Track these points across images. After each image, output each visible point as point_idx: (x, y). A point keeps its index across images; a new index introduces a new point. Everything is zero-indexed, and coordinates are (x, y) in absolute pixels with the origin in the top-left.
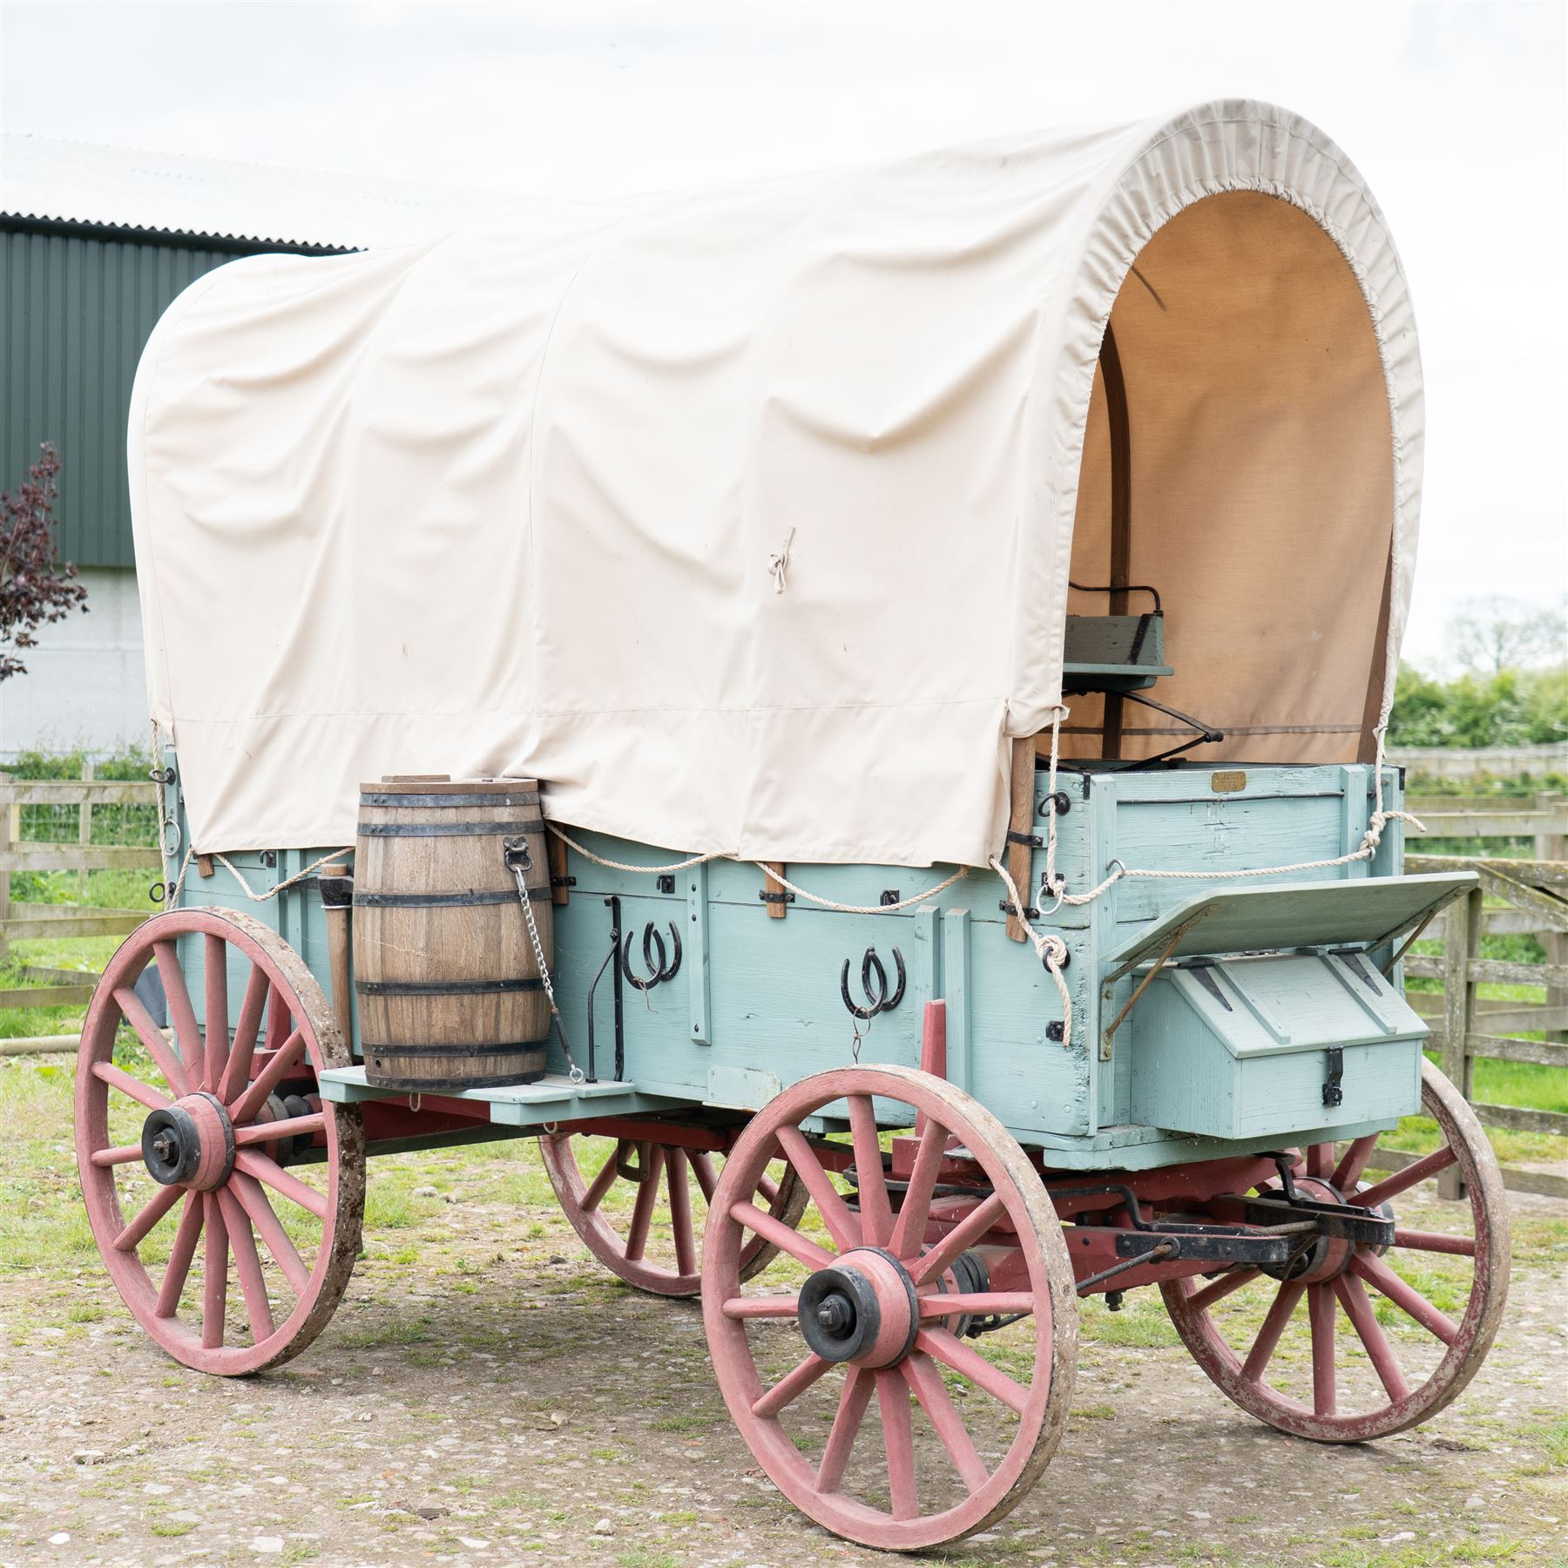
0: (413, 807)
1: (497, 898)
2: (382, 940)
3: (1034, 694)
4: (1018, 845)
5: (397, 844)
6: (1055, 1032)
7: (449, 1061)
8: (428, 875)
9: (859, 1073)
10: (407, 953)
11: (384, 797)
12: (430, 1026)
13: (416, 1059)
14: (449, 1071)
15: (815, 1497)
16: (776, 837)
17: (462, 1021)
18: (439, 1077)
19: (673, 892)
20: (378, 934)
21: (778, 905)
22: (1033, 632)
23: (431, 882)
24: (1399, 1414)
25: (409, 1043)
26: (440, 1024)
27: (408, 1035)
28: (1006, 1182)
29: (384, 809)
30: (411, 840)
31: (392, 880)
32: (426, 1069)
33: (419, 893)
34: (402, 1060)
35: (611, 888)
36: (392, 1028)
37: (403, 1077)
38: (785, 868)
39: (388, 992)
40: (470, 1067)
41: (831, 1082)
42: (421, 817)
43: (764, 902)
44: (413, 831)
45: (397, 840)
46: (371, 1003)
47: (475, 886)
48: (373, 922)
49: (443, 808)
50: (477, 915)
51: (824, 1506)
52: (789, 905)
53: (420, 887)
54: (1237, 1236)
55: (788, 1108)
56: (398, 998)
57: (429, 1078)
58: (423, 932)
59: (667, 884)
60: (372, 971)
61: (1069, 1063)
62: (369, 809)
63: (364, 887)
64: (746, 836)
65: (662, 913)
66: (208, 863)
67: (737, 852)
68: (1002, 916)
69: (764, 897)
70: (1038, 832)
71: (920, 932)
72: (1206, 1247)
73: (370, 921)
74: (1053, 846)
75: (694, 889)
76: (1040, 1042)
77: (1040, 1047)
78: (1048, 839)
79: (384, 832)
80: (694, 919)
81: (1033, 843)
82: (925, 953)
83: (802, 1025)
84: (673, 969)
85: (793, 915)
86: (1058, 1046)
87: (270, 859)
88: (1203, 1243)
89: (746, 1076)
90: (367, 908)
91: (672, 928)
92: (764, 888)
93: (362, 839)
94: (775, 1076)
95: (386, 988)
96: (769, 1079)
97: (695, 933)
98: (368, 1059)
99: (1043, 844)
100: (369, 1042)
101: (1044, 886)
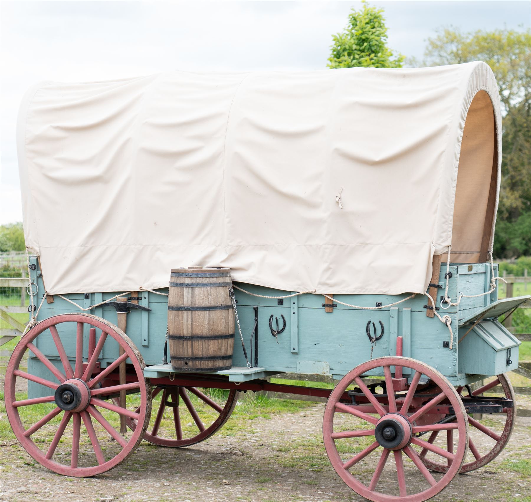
0: (202, 277)
1: (226, 307)
2: (191, 322)
3: (443, 242)
4: (433, 288)
5: (197, 290)
6: (446, 345)
7: (214, 362)
8: (208, 300)
9: (390, 359)
10: (201, 326)
11: (191, 274)
12: (208, 350)
13: (203, 361)
14: (214, 365)
15: (370, 493)
16: (332, 286)
17: (218, 348)
18: (210, 367)
19: (283, 305)
20: (190, 320)
21: (331, 308)
22: (444, 223)
23: (210, 302)
24: (480, 463)
25: (201, 356)
26: (212, 349)
27: (200, 353)
28: (448, 390)
29: (190, 278)
30: (202, 288)
31: (196, 302)
32: (207, 365)
33: (205, 306)
34: (197, 362)
35: (256, 304)
36: (194, 351)
37: (197, 368)
38: (333, 296)
39: (193, 339)
40: (219, 363)
41: (379, 362)
42: (205, 281)
43: (324, 307)
44: (204, 285)
45: (197, 288)
46: (185, 343)
47: (222, 304)
48: (187, 317)
49: (213, 277)
50: (223, 313)
51: (374, 495)
52: (334, 308)
53: (206, 304)
54: (488, 405)
55: (361, 371)
56: (197, 341)
57: (207, 367)
58: (207, 319)
59: (281, 302)
60: (186, 332)
61: (451, 354)
62: (183, 278)
63: (182, 304)
64: (319, 286)
65: (278, 312)
66: (52, 298)
67: (315, 291)
68: (425, 310)
69: (324, 305)
70: (441, 284)
71: (392, 315)
72: (479, 409)
73: (186, 316)
74: (447, 288)
75: (294, 304)
76: (439, 348)
77: (439, 350)
78: (445, 286)
79: (192, 286)
80: (294, 313)
81: (439, 287)
82: (394, 322)
83: (339, 346)
84: (281, 330)
85: (336, 311)
86: (446, 349)
87: (87, 296)
88: (478, 408)
89: (314, 363)
90: (184, 311)
91: (282, 316)
92: (324, 303)
93: (180, 288)
94: (327, 363)
95: (193, 338)
96: (325, 364)
97: (294, 318)
98: (180, 362)
99: (443, 287)
100: (182, 356)
101: (443, 300)
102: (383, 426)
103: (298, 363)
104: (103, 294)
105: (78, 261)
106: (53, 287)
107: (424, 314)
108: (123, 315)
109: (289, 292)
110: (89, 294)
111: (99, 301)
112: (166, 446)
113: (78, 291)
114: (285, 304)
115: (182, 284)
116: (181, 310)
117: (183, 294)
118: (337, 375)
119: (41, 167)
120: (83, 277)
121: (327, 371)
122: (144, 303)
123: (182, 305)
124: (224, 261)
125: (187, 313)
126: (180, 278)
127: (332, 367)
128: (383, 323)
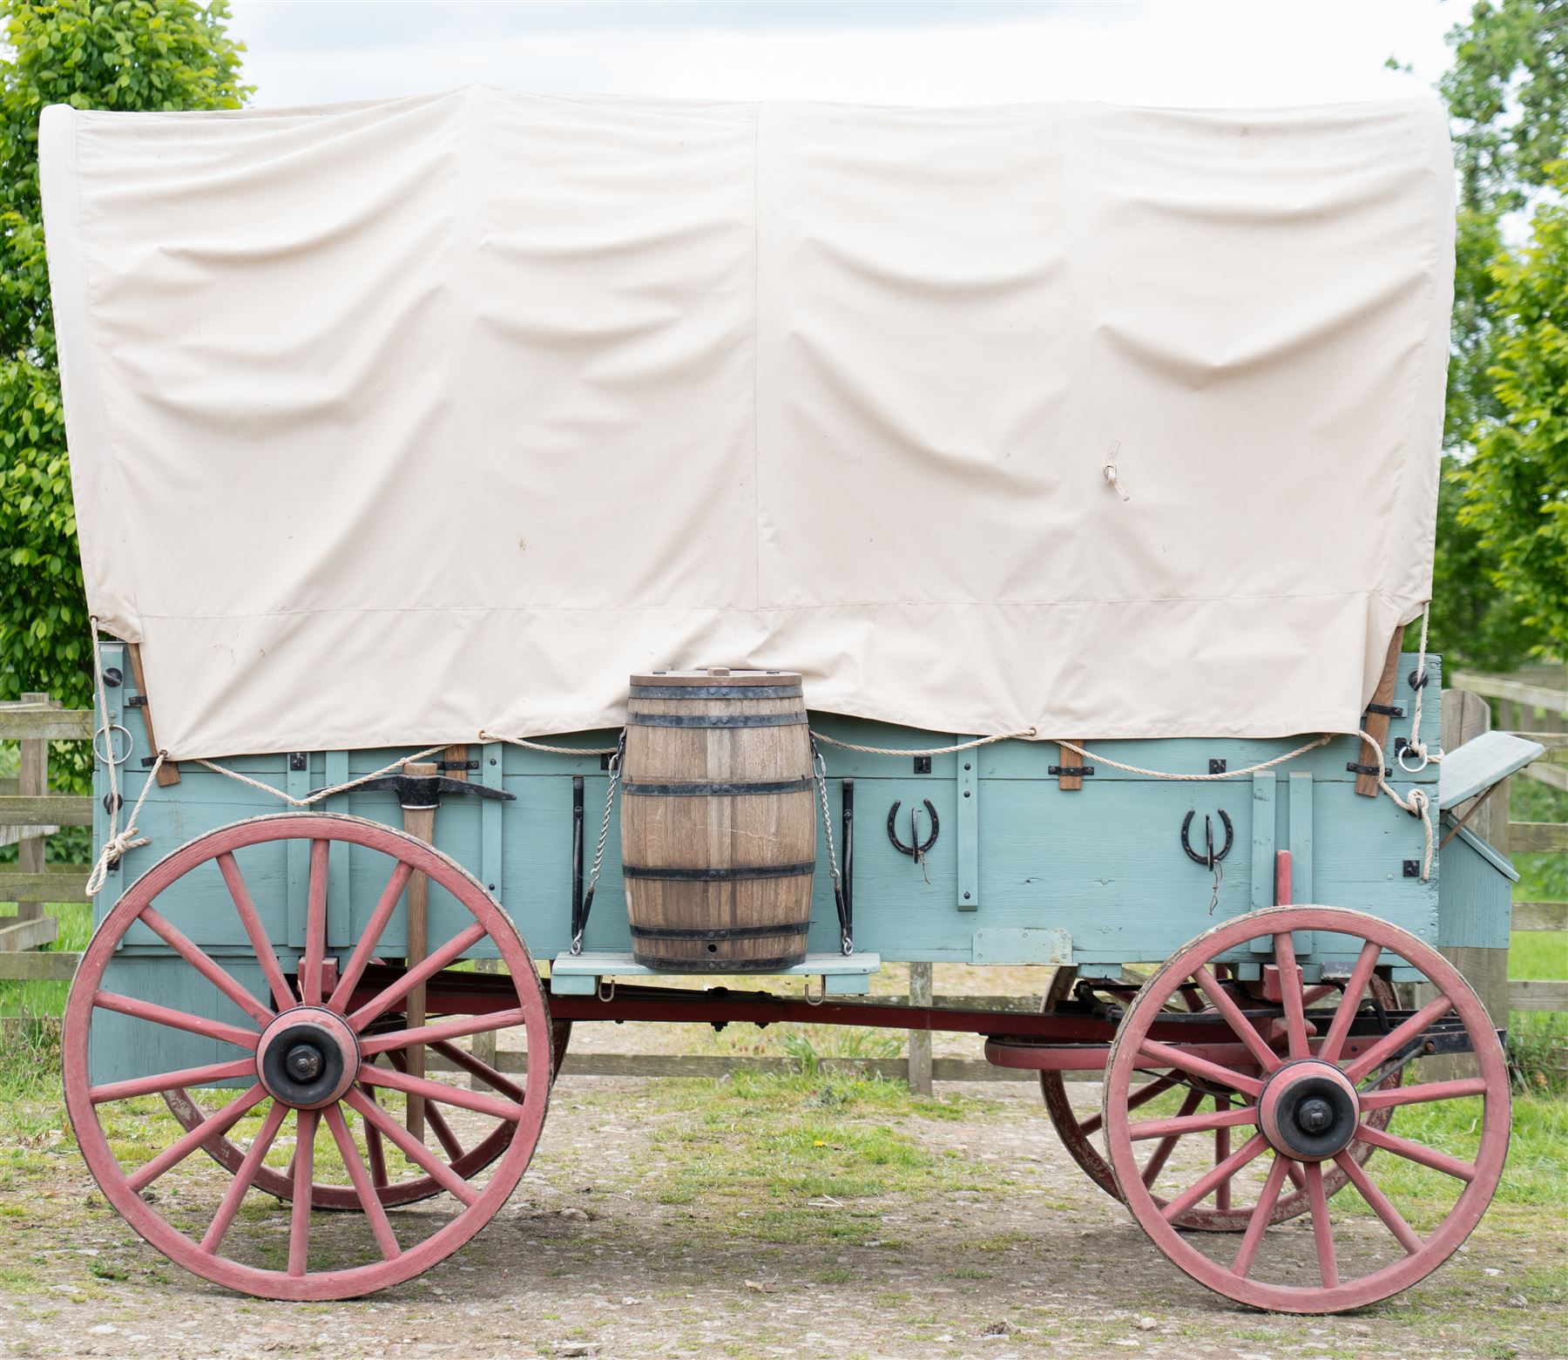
0: (758, 699)
2: (732, 827)
4: (1380, 715)
5: (746, 735)
6: (1411, 870)
7: (785, 940)
8: (776, 763)
10: (760, 838)
11: (724, 691)
12: (775, 906)
13: (760, 940)
14: (785, 950)
16: (1080, 717)
17: (797, 901)
18: (777, 956)
19: (929, 772)
20: (727, 822)
21: (1078, 778)
23: (779, 770)
25: (756, 925)
26: (783, 904)
27: (756, 916)
29: (725, 702)
30: (759, 731)
31: (743, 770)
32: (770, 949)
33: (769, 781)
34: (746, 941)
35: (847, 771)
36: (738, 912)
37: (745, 958)
38: (1086, 743)
39: (738, 877)
40: (796, 945)
41: (1268, 922)
42: (765, 708)
43: (1056, 777)
44: (763, 721)
45: (745, 730)
46: (711, 890)
47: (804, 773)
48: (721, 815)
49: (782, 698)
50: (806, 799)
52: (1086, 777)
53: (770, 776)
56: (749, 882)
57: (769, 957)
58: (774, 818)
59: (925, 765)
60: (717, 858)
61: (1424, 894)
62: (702, 702)
63: (701, 777)
64: (1048, 717)
65: (912, 793)
66: (176, 770)
67: (1033, 732)
68: (1352, 776)
69: (1057, 771)
70: (1400, 704)
71: (1259, 794)
72: (1457, 1042)
73: (716, 812)
74: (1418, 716)
75: (967, 768)
76: (1391, 879)
77: (1390, 884)
78: (1412, 710)
79: (732, 724)
80: (967, 795)
81: (1394, 713)
82: (1265, 814)
83: (1100, 884)
84: (927, 845)
85: (1090, 787)
86: (1412, 881)
87: (298, 762)
88: (1455, 1039)
89: (1025, 935)
90: (709, 798)
91: (928, 805)
92: (1055, 764)
93: (691, 732)
94: (1065, 932)
95: (737, 873)
96: (1058, 935)
97: (968, 809)
98: (689, 945)
99: (1405, 714)
100: (701, 928)
101: (1405, 748)
103: (976, 936)
104: (352, 753)
105: (266, 656)
106: (185, 738)
107: (1349, 789)
108: (427, 814)
109: (954, 738)
110: (304, 754)
111: (338, 778)
112: (339, 1207)
113: (266, 747)
114: (938, 770)
115: (701, 719)
116: (698, 794)
117: (704, 749)
118: (1091, 964)
119: (134, 374)
120: (286, 705)
121: (1064, 956)
122: (491, 777)
123: (703, 781)
124: (756, 652)
125: (721, 803)
126: (688, 702)
127: (1078, 944)
128: (1230, 816)
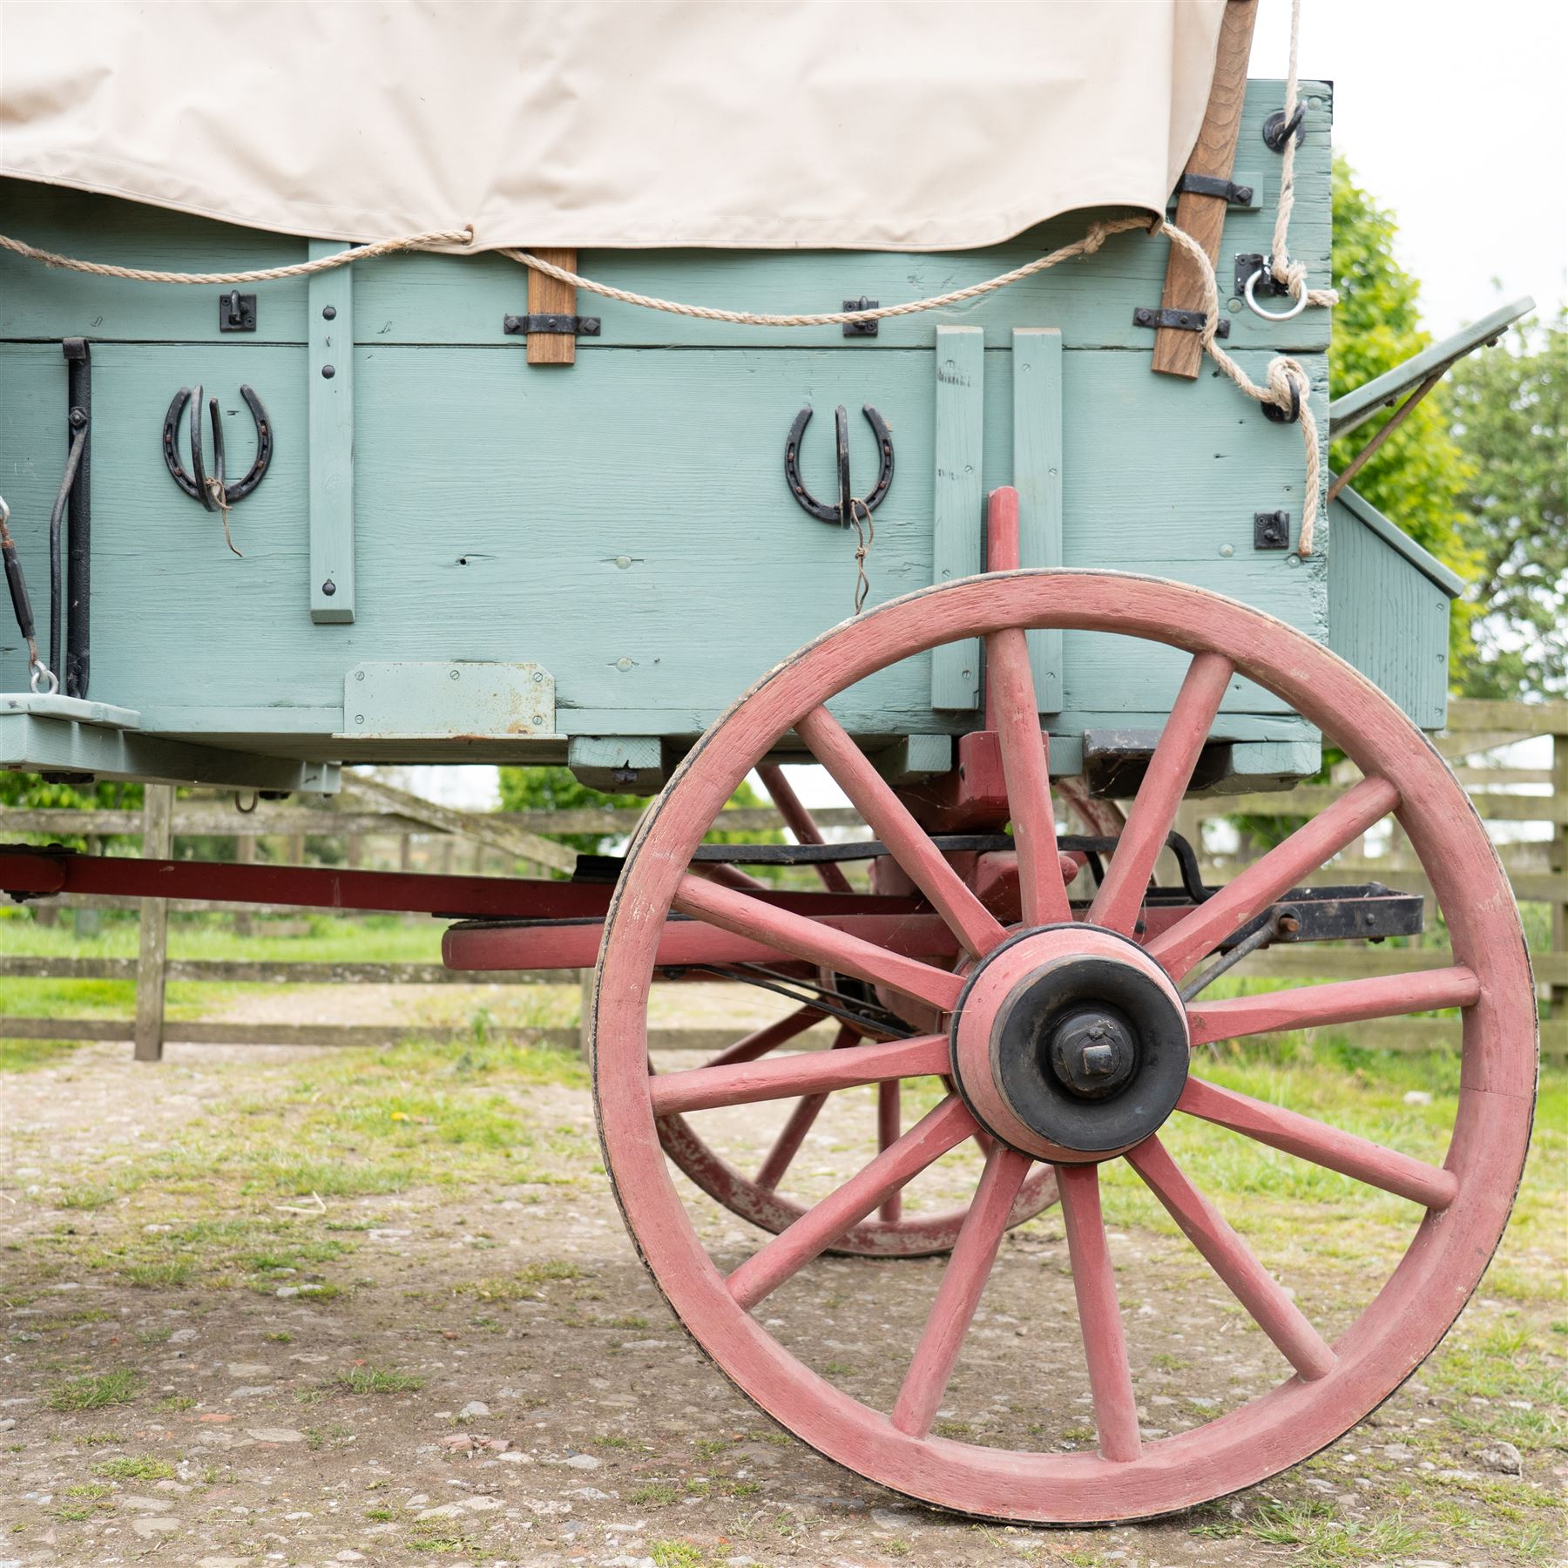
4: (1205, 199)
6: (1272, 534)
15: (919, 1450)
19: (252, 330)
21: (567, 339)
24: (1029, 1201)
35: (76, 327)
38: (584, 258)
41: (973, 603)
43: (519, 337)
51: (944, 1465)
52: (584, 340)
54: (1366, 898)
55: (852, 664)
59: (240, 310)
61: (1299, 587)
64: (499, 202)
67: (467, 235)
68: (1144, 337)
69: (519, 328)
70: (1247, 179)
71: (947, 370)
72: (1336, 917)
74: (1287, 201)
75: (329, 316)
76: (1227, 555)
77: (1228, 564)
78: (1273, 196)
80: (328, 374)
81: (1238, 203)
82: (962, 412)
83: (613, 567)
84: (245, 483)
85: (591, 363)
86: (1275, 557)
88: (1332, 912)
89: (455, 675)
91: (248, 397)
92: (517, 311)
94: (540, 668)
96: (524, 674)
97: (331, 403)
99: (1256, 202)
101: (1258, 273)
102: (1053, 1003)
103: (350, 676)
107: (1138, 364)
109: (298, 245)
114: (270, 323)
118: (595, 737)
121: (538, 720)
127: (567, 694)
128: (889, 421)
